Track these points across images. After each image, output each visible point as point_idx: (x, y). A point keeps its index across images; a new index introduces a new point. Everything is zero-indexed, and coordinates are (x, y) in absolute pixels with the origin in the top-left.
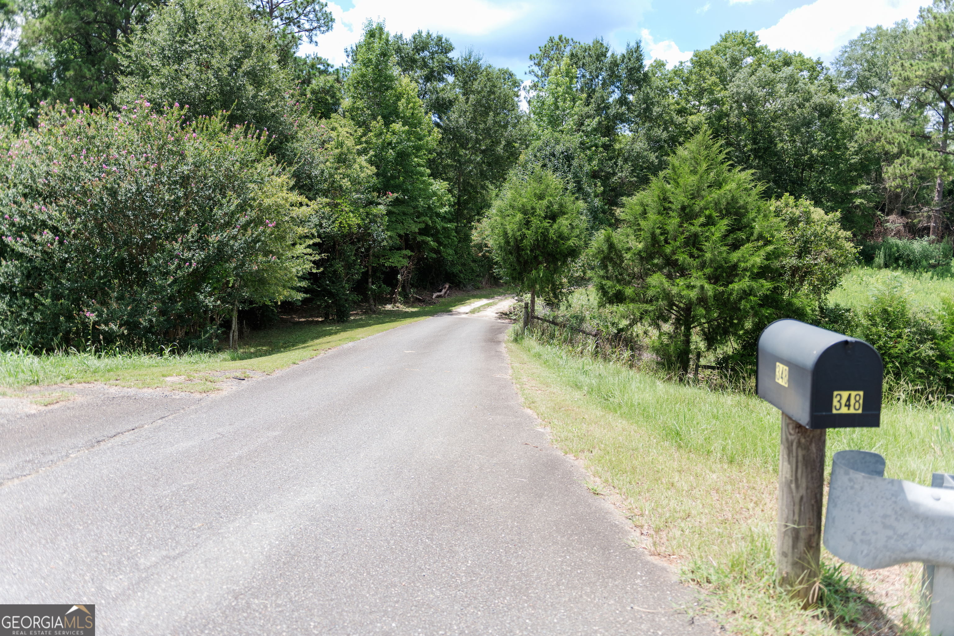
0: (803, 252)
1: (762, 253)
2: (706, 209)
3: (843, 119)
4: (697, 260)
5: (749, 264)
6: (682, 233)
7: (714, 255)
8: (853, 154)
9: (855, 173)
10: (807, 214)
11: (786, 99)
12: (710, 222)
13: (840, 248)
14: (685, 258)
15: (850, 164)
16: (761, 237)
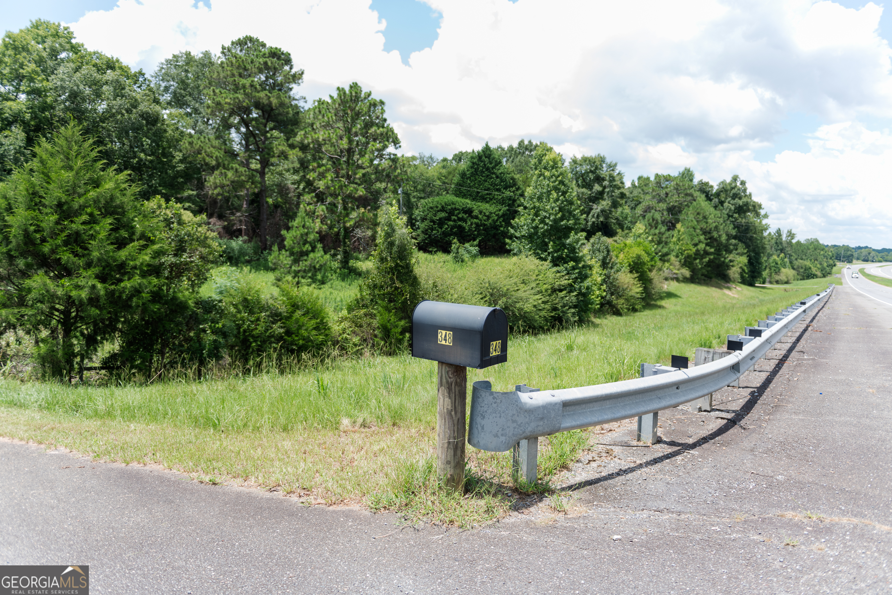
0: (180, 250)
1: (149, 251)
2: (87, 207)
3: (168, 129)
4: (82, 259)
5: (138, 263)
6: (62, 231)
7: (101, 254)
8: (178, 163)
9: (182, 180)
10: (179, 217)
11: (114, 102)
12: (93, 221)
13: (209, 247)
14: (69, 257)
15: (177, 171)
16: (143, 236)
